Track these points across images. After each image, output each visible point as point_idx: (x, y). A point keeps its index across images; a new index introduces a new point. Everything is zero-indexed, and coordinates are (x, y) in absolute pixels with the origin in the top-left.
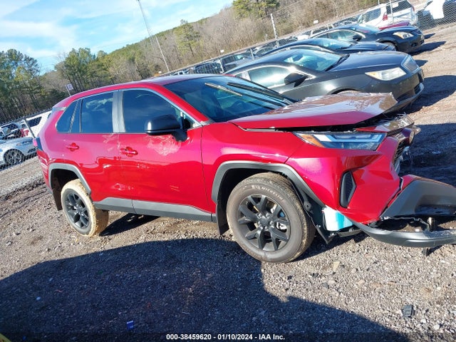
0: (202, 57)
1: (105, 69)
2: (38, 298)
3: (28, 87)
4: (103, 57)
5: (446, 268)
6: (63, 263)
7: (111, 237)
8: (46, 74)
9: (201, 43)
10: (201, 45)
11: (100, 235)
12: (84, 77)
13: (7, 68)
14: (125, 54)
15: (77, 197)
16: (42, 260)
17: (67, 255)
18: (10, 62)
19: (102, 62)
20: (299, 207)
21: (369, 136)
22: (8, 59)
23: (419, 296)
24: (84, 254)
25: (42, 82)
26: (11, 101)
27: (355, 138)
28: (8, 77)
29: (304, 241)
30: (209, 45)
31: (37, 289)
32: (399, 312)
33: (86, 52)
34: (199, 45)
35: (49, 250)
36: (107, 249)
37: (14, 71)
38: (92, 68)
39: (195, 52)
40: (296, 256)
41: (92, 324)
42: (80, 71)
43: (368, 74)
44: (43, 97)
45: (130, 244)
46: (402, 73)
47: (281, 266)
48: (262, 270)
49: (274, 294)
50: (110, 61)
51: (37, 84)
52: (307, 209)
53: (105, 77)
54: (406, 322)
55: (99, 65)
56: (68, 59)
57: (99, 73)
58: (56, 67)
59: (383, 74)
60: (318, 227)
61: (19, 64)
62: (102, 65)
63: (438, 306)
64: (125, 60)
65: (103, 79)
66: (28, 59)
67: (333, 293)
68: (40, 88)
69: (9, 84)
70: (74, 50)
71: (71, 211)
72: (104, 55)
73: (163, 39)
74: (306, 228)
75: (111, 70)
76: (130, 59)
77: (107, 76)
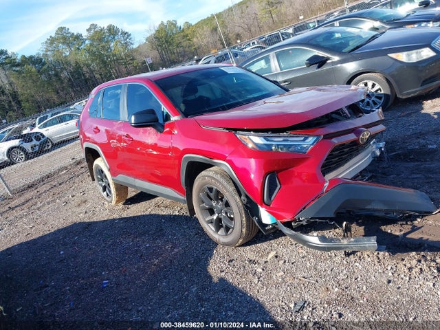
0: (282, 23)
1: (189, 40)
2: (62, 252)
3: (123, 59)
4: (188, 28)
5: (356, 271)
6: (90, 225)
7: (130, 206)
8: (139, 47)
9: (283, 9)
10: (283, 11)
11: (124, 204)
12: (170, 47)
13: (107, 42)
14: (209, 24)
15: (102, 172)
16: (78, 220)
17: (95, 219)
18: (109, 36)
19: (187, 33)
20: (238, 200)
21: (302, 139)
22: (107, 34)
23: (316, 294)
24: (105, 219)
25: (134, 54)
26: (110, 72)
27: (288, 141)
28: (107, 50)
29: (244, 230)
30: (290, 11)
31: (65, 244)
32: (292, 305)
33: (173, 24)
34: (280, 11)
35: (86, 212)
36: (123, 216)
37: (112, 45)
38: (178, 39)
39: (275, 19)
40: (240, 242)
41: (83, 279)
42: (167, 42)
43: (390, 55)
44: (135, 67)
45: (140, 214)
46: (432, 54)
47: (230, 250)
48: (215, 251)
49: (211, 274)
50: (194, 32)
51: (131, 56)
52: (244, 202)
53: (189, 47)
54: (291, 316)
55: (184, 36)
56: (158, 31)
57: (184, 44)
58: (147, 40)
59: (408, 55)
60: (255, 219)
61: (116, 38)
62: (187, 36)
63: (326, 306)
64: (209, 30)
65: (187, 49)
66: (124, 33)
67: (255, 280)
68: (133, 59)
69: (108, 57)
70: (162, 23)
71: (101, 182)
72: (188, 26)
73: (244, 7)
74: (244, 219)
75: (195, 40)
76: (213, 28)
77: (191, 46)
